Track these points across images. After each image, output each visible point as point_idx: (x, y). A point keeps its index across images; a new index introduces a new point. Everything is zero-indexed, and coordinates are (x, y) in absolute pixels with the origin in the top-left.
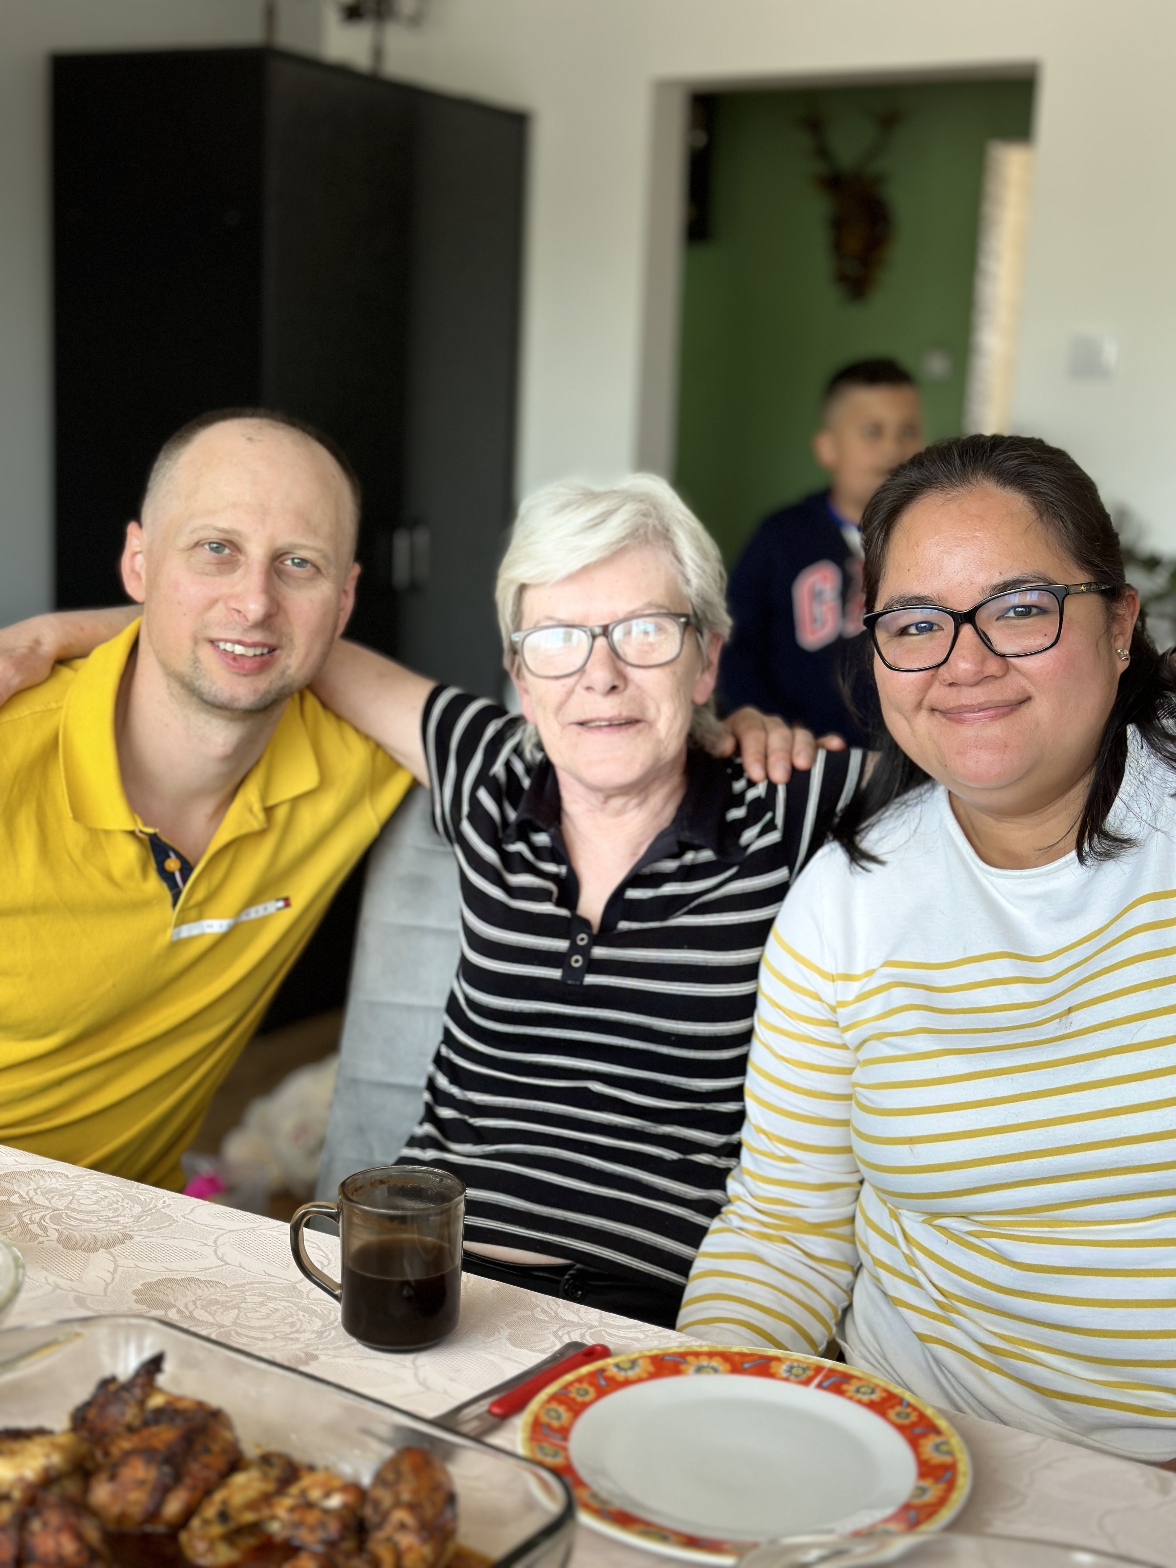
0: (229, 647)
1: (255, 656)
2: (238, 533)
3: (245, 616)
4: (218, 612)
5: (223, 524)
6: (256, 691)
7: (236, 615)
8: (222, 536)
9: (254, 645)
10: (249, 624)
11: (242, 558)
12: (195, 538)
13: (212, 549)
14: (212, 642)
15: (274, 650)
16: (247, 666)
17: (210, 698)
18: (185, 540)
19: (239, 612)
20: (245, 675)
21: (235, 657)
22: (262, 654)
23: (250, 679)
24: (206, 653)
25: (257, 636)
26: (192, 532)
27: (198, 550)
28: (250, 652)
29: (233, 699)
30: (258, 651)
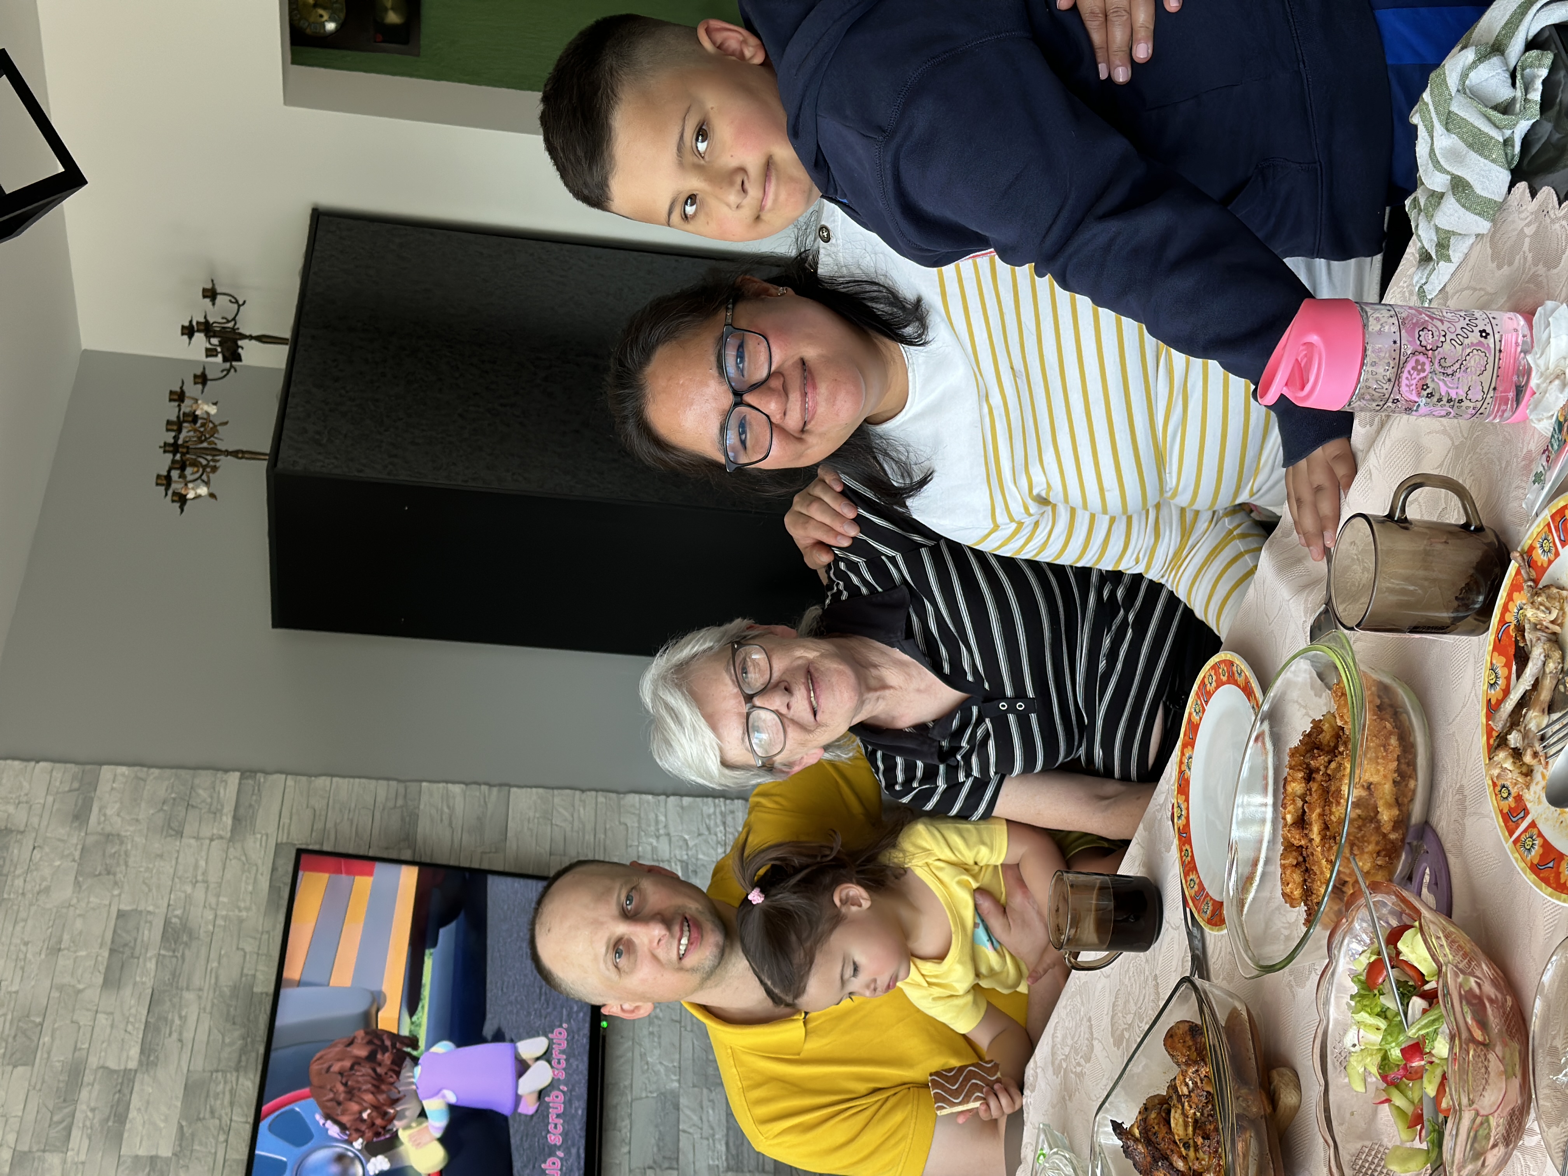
0: (682, 948)
1: (689, 931)
2: (609, 939)
3: (663, 936)
4: (661, 953)
5: (603, 950)
6: (712, 930)
7: (662, 942)
8: (611, 950)
9: (682, 931)
10: (668, 933)
11: (626, 937)
12: (612, 968)
13: (619, 957)
14: (681, 958)
15: (686, 918)
16: (696, 935)
17: (717, 961)
18: (613, 974)
19: (659, 940)
20: (702, 936)
21: (690, 942)
22: (689, 926)
23: (704, 934)
24: (688, 962)
25: (676, 929)
26: (608, 970)
27: (620, 966)
28: (686, 933)
29: (717, 945)
30: (686, 928)
